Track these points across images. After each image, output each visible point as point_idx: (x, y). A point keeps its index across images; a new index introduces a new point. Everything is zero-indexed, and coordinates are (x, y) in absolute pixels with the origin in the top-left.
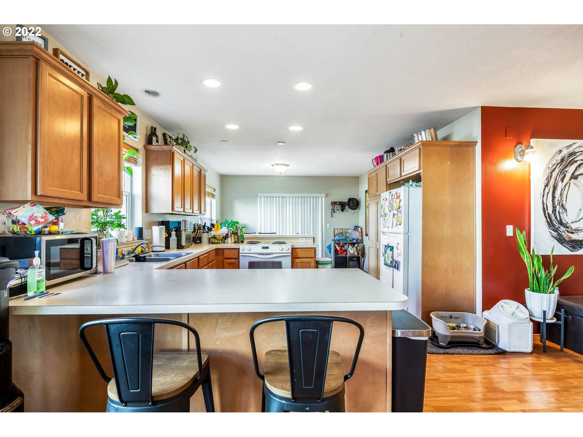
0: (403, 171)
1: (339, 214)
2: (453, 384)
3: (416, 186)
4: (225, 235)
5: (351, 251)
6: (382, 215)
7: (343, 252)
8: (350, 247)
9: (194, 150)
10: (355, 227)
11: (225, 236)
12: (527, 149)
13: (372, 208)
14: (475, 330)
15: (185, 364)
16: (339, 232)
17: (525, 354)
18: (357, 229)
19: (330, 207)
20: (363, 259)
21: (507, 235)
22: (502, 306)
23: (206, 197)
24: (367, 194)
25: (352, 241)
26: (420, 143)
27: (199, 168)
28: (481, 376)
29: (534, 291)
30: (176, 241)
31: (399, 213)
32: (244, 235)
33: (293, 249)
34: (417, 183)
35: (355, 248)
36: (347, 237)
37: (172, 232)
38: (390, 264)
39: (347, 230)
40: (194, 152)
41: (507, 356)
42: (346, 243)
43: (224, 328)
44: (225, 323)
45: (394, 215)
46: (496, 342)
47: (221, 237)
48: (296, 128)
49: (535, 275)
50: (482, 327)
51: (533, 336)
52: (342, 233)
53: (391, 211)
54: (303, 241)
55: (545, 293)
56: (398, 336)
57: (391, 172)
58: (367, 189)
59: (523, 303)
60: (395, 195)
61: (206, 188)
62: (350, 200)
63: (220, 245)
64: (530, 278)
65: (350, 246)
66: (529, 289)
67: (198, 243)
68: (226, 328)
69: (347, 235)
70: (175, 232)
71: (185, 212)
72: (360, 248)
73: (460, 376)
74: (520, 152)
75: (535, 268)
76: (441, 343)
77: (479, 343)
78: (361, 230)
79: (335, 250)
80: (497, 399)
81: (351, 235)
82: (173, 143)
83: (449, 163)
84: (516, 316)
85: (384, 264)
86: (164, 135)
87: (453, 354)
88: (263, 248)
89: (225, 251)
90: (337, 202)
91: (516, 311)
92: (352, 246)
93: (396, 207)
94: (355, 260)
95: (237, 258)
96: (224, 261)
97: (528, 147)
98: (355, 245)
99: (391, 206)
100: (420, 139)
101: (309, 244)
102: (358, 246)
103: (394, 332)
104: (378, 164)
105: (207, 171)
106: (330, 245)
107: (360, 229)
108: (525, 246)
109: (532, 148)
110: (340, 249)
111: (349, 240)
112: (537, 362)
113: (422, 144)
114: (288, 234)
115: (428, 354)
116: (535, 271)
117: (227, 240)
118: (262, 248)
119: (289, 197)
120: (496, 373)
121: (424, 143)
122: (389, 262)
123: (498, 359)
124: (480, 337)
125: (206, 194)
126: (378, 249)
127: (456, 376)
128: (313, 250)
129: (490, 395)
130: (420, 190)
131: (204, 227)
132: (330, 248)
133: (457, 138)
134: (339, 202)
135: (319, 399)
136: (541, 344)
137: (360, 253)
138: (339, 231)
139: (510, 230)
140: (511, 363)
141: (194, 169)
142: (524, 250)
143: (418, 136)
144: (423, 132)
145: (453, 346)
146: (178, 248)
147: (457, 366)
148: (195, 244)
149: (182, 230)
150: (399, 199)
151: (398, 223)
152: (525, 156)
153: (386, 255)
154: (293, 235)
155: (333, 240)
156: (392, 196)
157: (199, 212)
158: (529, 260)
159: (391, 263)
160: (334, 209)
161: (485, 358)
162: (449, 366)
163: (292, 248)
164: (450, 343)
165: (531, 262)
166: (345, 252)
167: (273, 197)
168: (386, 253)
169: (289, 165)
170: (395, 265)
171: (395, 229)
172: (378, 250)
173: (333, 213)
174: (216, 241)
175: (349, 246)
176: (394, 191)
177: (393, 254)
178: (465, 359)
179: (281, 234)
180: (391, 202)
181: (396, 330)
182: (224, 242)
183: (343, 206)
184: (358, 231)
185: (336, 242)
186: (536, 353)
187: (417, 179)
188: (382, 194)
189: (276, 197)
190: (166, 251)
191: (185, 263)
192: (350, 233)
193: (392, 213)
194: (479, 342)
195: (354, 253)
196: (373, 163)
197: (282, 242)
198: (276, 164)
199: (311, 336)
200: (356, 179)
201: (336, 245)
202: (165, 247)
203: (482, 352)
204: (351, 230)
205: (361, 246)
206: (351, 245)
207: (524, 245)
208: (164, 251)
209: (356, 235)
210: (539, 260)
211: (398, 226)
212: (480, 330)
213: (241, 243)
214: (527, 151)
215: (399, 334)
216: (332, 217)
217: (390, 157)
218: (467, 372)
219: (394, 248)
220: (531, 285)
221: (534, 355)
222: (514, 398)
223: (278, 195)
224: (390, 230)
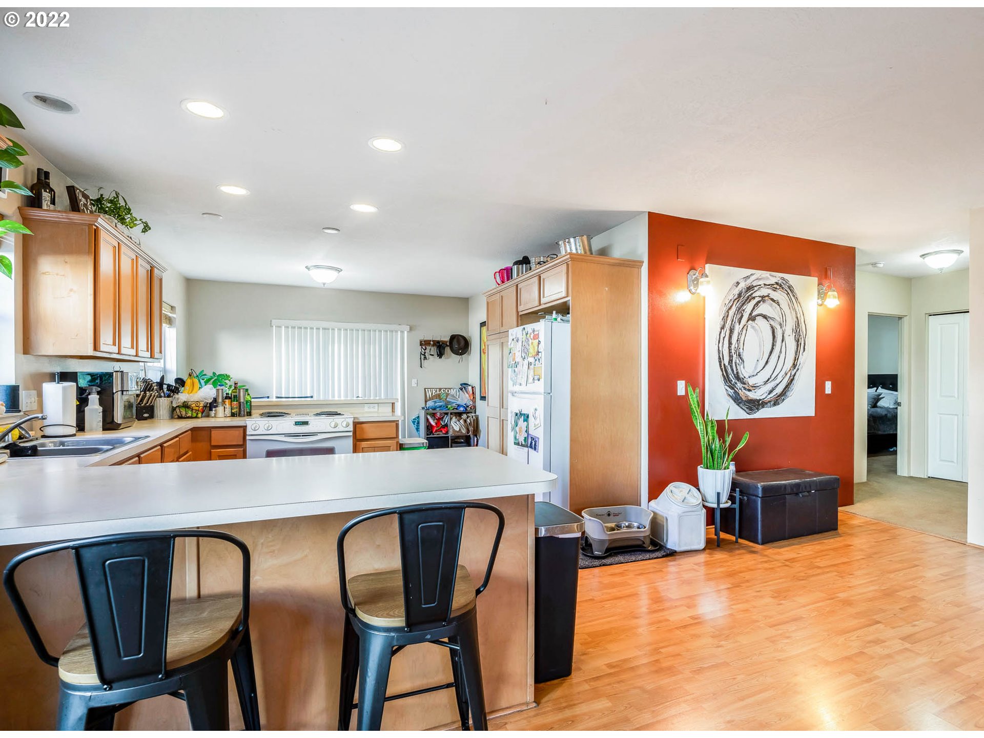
0: (544, 297)
1: (433, 362)
2: (612, 601)
3: (562, 321)
4: (211, 401)
5: (456, 426)
6: (511, 365)
7: (442, 429)
8: (454, 419)
9: (142, 226)
10: (461, 385)
11: (210, 404)
12: (702, 277)
13: (494, 353)
14: (639, 528)
15: (205, 614)
16: (434, 394)
17: (697, 552)
18: (465, 388)
19: (419, 349)
20: (475, 439)
21: (678, 394)
22: (671, 492)
23: (164, 325)
24: (484, 329)
25: (457, 409)
26: (568, 256)
27: (149, 263)
28: (646, 586)
29: (708, 468)
30: (101, 414)
31: (537, 362)
32: (253, 400)
33: (357, 424)
34: (563, 316)
35: (462, 421)
36: (448, 403)
37: (89, 394)
38: (523, 443)
39: (448, 390)
40: (143, 232)
41: (677, 557)
42: (447, 414)
43: (270, 552)
44: (271, 544)
45: (530, 364)
46: (665, 541)
47: (202, 405)
48: (363, 209)
49: (709, 447)
50: (647, 524)
51: (707, 529)
52: (438, 396)
53: (525, 358)
54: (372, 410)
55: (719, 469)
56: (542, 536)
57: (524, 296)
58: (485, 319)
59: (696, 485)
60: (531, 334)
61: (163, 309)
62: (453, 338)
63: (199, 420)
64: (704, 450)
65: (454, 417)
66: (702, 466)
67: (146, 419)
68: (273, 552)
69: (447, 399)
70: (98, 394)
71: (121, 354)
72: (470, 420)
73: (620, 591)
74: (693, 281)
75: (709, 438)
76: (596, 553)
77: (645, 545)
78: (473, 390)
79: (427, 426)
80: (663, 609)
81: (455, 400)
82: (91, 208)
83: (607, 289)
84: (687, 503)
85: (515, 443)
86: (71, 190)
87: (611, 565)
88: (297, 423)
89: (214, 432)
90: (430, 341)
91: (687, 496)
92: (456, 418)
93: (532, 351)
94: (462, 443)
95: (241, 445)
96: (211, 452)
97: (702, 275)
98: (462, 417)
99: (525, 350)
100: (569, 251)
101: (383, 413)
102: (467, 418)
103: (537, 530)
104: (503, 282)
105: (165, 270)
106: (419, 416)
107: (470, 388)
108: (697, 409)
109: (707, 276)
110: (436, 424)
111: (452, 407)
112: (708, 559)
113: (571, 258)
114: (336, 398)
115: (579, 570)
116: (709, 441)
117: (215, 410)
118: (294, 423)
119: (340, 329)
120: (664, 579)
121: (575, 256)
122: (521, 440)
123: (666, 562)
124: (644, 537)
125: (163, 320)
126: (503, 420)
127: (614, 592)
128: (394, 424)
129: (655, 607)
130: (568, 327)
131: (160, 384)
132: (418, 423)
133: (618, 253)
134: (433, 341)
135: (445, 621)
136: (716, 537)
137: (470, 429)
138: (434, 392)
139: (681, 387)
140: (681, 565)
141: (139, 266)
142: (696, 415)
143: (565, 244)
144: (572, 240)
145: (612, 553)
146: (104, 429)
147: (617, 579)
148: (138, 420)
149: (114, 392)
150: (537, 341)
151: (536, 378)
152: (700, 286)
153: (517, 429)
154: (347, 399)
155: (423, 408)
156: (527, 334)
157: (148, 354)
158: (702, 427)
159: (525, 440)
160: (425, 353)
161: (650, 564)
162: (607, 580)
163: (353, 422)
164: (608, 550)
165: (705, 430)
166: (444, 428)
167: (306, 328)
168: (517, 426)
169: (342, 270)
170: (531, 444)
171: (532, 387)
172: (502, 422)
173: (422, 360)
174: (189, 414)
175: (451, 419)
176: (529, 327)
177: (527, 427)
178: (626, 569)
179: (322, 398)
180: (526, 344)
181: (540, 528)
182: (208, 416)
183: (440, 348)
184: (467, 392)
185: (428, 411)
186: (709, 549)
187: (563, 309)
188: (510, 331)
189: (312, 328)
190: (79, 435)
191: (138, 456)
192: (453, 396)
193: (526, 362)
194: (644, 543)
195: (460, 429)
196: (495, 278)
197: (335, 412)
198: (315, 266)
199: (435, 532)
200: (463, 303)
201: (429, 417)
202: (77, 426)
203: (648, 556)
204: (455, 390)
205: (472, 417)
206: (456, 416)
207: (697, 406)
208: (74, 435)
209: (464, 399)
210: (713, 426)
211: (536, 381)
212: (645, 528)
213: (246, 417)
214: (701, 280)
215: (543, 533)
216: (421, 367)
217: (522, 273)
218: (629, 585)
219: (529, 416)
220: (704, 461)
221: (708, 551)
222: (682, 605)
223: (315, 324)
224: (523, 388)
